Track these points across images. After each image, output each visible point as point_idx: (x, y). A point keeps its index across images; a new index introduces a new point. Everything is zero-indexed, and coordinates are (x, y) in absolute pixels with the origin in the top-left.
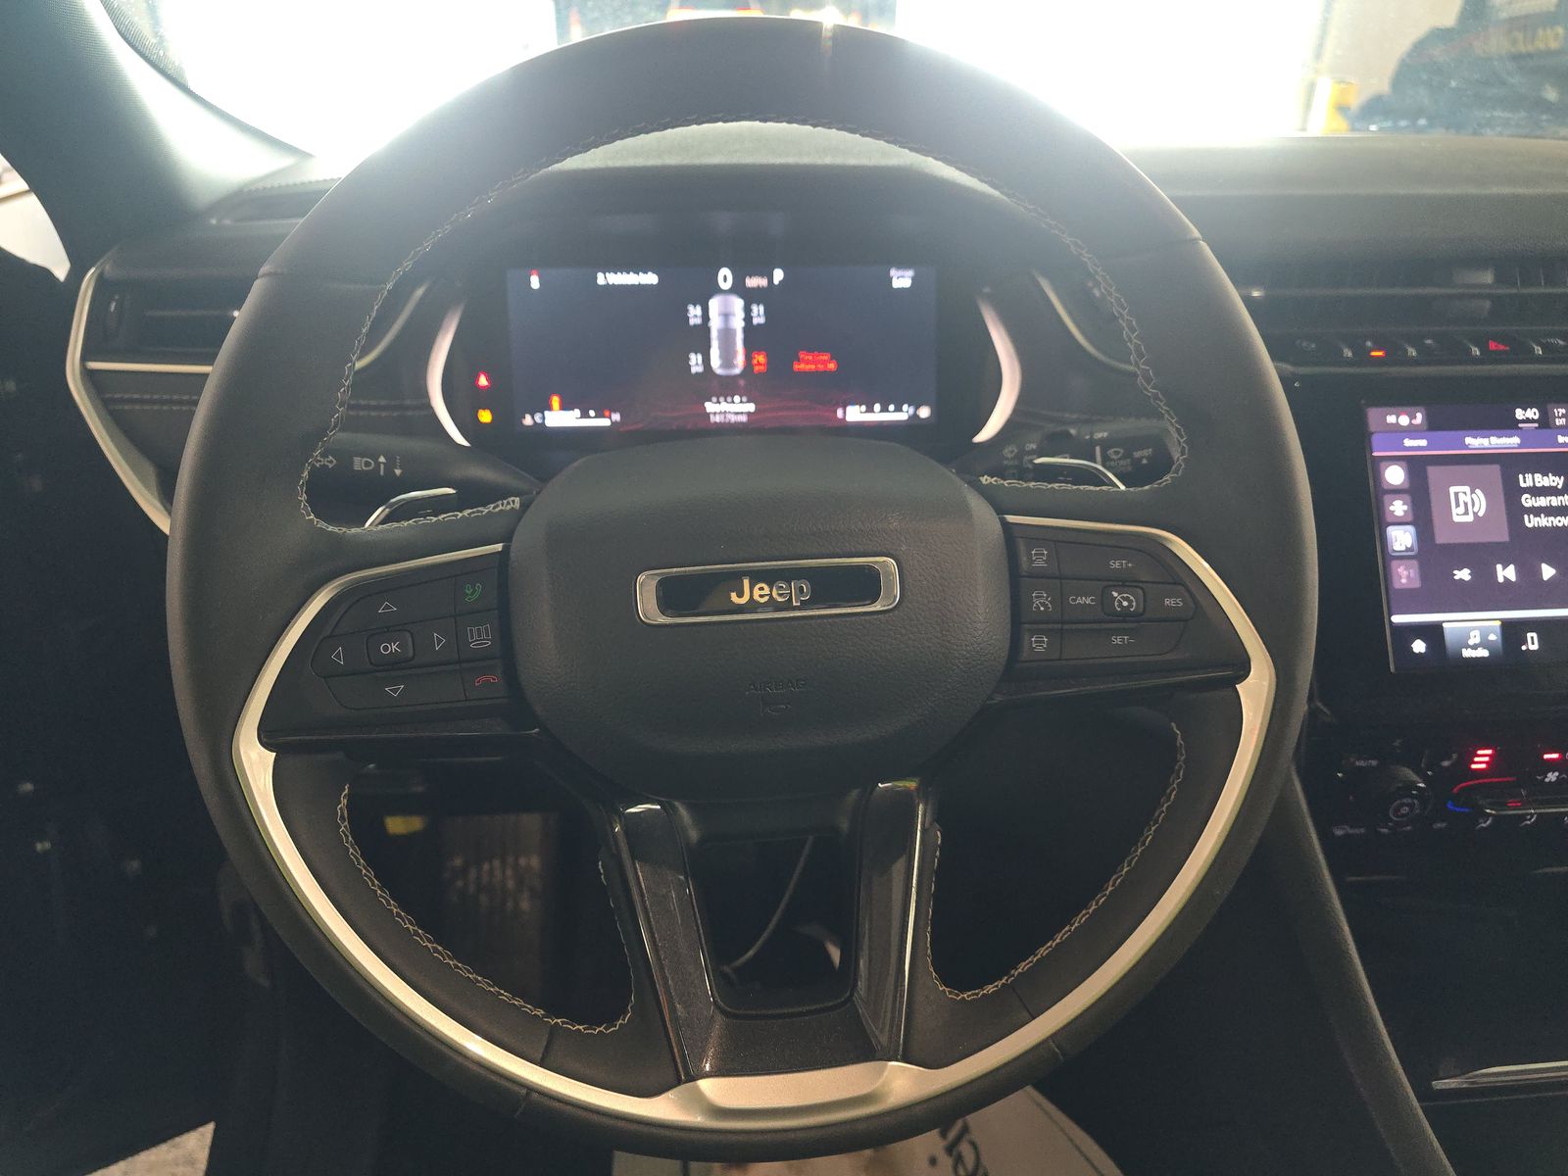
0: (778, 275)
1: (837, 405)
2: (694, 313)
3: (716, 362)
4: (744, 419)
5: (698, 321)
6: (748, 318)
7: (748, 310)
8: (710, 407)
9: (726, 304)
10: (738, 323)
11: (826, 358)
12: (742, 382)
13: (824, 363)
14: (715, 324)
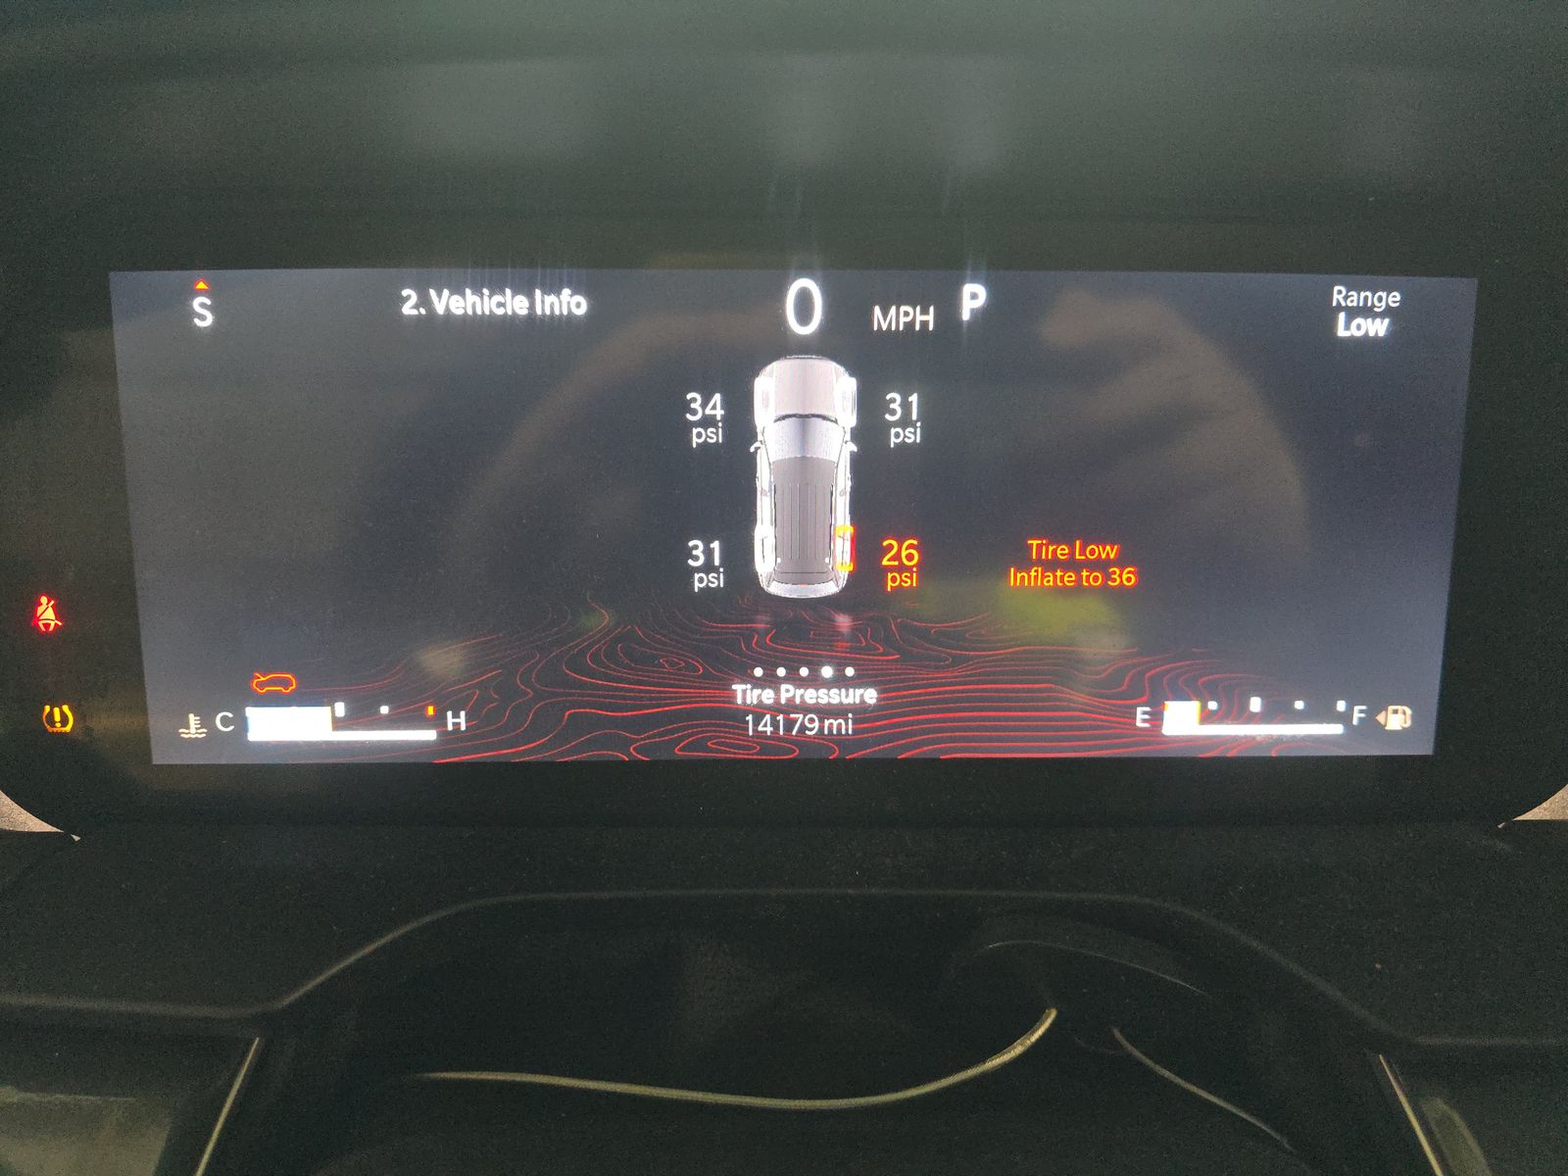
0: (973, 297)
1: (1135, 695)
2: (706, 408)
3: (765, 563)
4: (845, 726)
5: (714, 436)
6: (869, 429)
7: (869, 405)
8: (745, 694)
9: (804, 387)
10: (836, 446)
11: (1110, 552)
12: (843, 621)
13: (1102, 565)
14: (772, 445)
